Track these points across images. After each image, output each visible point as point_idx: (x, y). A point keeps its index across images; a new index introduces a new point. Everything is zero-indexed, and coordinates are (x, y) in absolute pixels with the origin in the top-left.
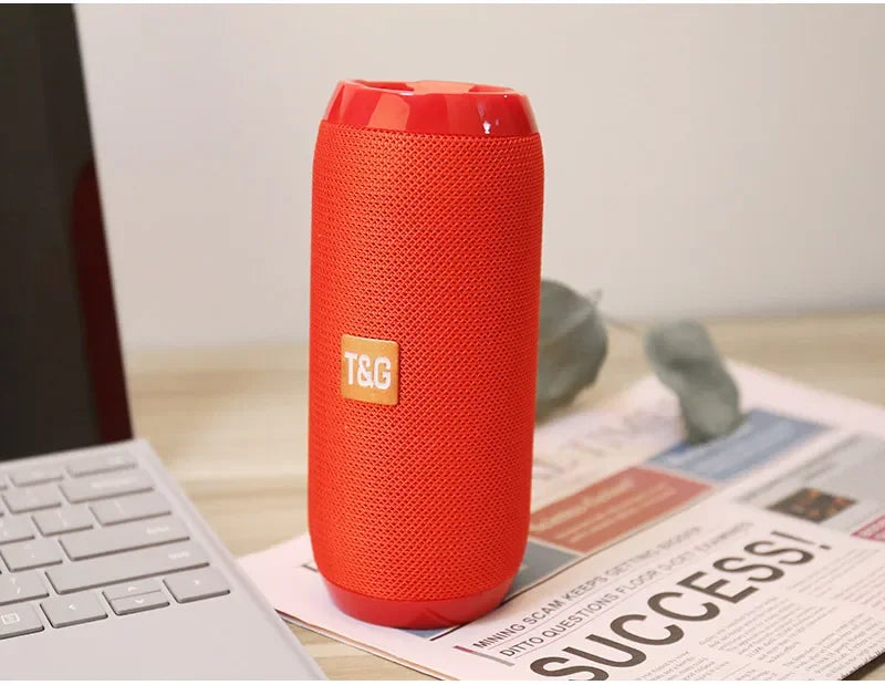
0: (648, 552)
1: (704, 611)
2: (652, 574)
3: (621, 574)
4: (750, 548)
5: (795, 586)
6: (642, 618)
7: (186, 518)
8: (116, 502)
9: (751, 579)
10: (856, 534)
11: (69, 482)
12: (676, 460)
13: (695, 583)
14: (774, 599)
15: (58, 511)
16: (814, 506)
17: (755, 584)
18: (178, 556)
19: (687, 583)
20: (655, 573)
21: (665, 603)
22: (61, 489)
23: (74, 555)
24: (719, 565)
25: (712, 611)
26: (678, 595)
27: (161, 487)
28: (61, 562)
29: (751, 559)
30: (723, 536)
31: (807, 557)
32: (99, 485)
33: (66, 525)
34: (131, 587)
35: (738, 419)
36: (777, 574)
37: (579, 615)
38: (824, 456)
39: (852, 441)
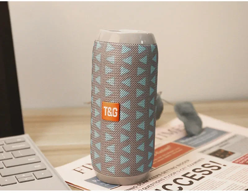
0: (174, 167)
1: (189, 183)
2: (174, 173)
3: (166, 173)
4: (203, 166)
5: (215, 176)
6: (171, 185)
7: (40, 156)
8: (19, 151)
9: (203, 174)
10: (234, 162)
11: (5, 145)
12: (183, 141)
13: (187, 175)
14: (209, 180)
15: (2, 154)
16: (222, 154)
17: (204, 176)
18: (37, 166)
19: (184, 175)
20: (175, 173)
21: (178, 181)
22: (3, 147)
23: (7, 166)
24: (194, 170)
25: (191, 183)
26: (182, 179)
27: (32, 147)
28: (3, 168)
29: (203, 169)
30: (196, 163)
31: (219, 168)
32: (14, 147)
33: (4, 158)
34: (24, 175)
35: (202, 130)
36: (210, 173)
37: (153, 184)
38: (226, 141)
39: (234, 136)
